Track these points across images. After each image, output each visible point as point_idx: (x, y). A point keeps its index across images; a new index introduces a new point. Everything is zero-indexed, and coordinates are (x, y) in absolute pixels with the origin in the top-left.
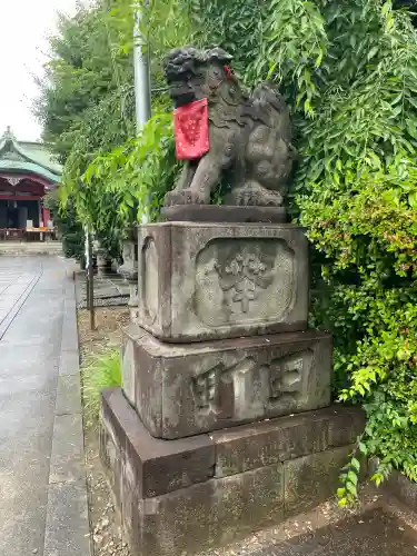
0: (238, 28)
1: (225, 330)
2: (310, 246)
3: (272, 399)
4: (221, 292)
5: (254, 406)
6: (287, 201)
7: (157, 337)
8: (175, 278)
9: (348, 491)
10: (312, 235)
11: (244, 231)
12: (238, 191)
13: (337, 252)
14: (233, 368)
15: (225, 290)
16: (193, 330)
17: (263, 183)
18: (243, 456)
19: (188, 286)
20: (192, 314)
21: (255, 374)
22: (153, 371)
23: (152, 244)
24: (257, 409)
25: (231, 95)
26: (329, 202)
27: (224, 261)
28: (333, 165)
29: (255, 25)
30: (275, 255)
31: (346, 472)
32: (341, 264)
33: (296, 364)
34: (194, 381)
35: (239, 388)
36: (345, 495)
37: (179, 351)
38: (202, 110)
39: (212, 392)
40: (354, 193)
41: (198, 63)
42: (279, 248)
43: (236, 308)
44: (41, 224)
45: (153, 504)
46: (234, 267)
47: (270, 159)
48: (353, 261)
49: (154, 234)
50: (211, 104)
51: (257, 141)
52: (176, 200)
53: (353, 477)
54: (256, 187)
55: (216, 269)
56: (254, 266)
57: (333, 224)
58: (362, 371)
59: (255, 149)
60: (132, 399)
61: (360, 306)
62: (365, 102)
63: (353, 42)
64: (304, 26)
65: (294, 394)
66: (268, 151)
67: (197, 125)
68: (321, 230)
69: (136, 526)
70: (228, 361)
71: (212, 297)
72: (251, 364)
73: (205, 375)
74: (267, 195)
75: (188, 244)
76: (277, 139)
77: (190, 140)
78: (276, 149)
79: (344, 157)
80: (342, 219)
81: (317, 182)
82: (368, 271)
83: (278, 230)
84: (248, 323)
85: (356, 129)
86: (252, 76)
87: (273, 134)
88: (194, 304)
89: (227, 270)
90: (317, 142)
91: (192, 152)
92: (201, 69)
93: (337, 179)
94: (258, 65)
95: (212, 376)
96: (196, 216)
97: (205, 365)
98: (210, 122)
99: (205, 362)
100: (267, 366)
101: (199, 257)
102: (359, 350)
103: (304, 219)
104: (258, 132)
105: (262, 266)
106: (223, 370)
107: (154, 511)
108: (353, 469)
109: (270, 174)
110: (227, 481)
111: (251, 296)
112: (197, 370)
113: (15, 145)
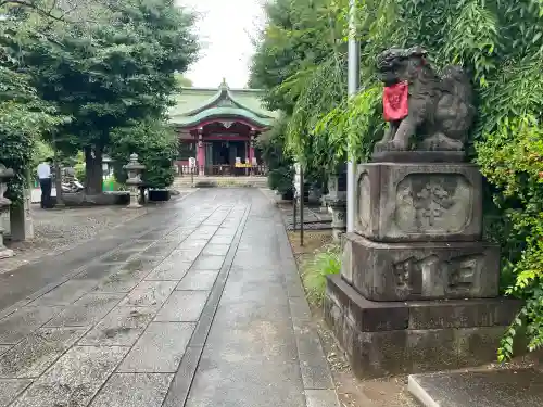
0: (432, 24)
1: (417, 235)
2: (484, 179)
3: (451, 286)
4: (414, 210)
5: (437, 287)
6: (468, 146)
7: (368, 238)
8: (382, 199)
9: (506, 350)
10: (485, 171)
11: (432, 168)
12: (429, 140)
13: (505, 183)
14: (422, 261)
15: (417, 209)
16: (394, 234)
17: (447, 135)
18: (428, 319)
19: (391, 205)
20: (393, 224)
21: (438, 267)
22: (367, 257)
23: (366, 177)
24: (439, 291)
25: (425, 76)
26: (499, 147)
27: (416, 189)
28: (503, 120)
29: (445, 19)
30: (456, 185)
31: (505, 337)
32: (508, 192)
33: (470, 263)
34: (395, 266)
35: (426, 275)
36: (503, 353)
37: (385, 246)
38: (403, 89)
39: (407, 275)
40: (518, 142)
41: (403, 59)
42: (460, 181)
43: (425, 222)
44: (247, 161)
45: (368, 337)
46: (424, 193)
47: (454, 118)
48: (517, 190)
49: (368, 171)
50: (410, 84)
51: (443, 106)
52: (383, 148)
53: (510, 340)
54: (442, 137)
55: (411, 195)
56: (438, 193)
57: (501, 163)
58: (525, 272)
59: (442, 112)
60: (350, 279)
61: (524, 223)
62: (530, 75)
63: (522, 28)
64: (481, 26)
65: (468, 284)
66: (452, 112)
67: (400, 98)
68: (493, 168)
69: (356, 350)
70: (419, 255)
71: (407, 212)
72: (435, 260)
73: (402, 263)
74: (450, 143)
75: (391, 177)
76: (459, 103)
77: (394, 107)
78: (458, 110)
79: (511, 116)
80: (507, 160)
81: (491, 133)
82: (528, 198)
83: (458, 168)
84: (433, 232)
85: (520, 96)
86: (442, 57)
87: (456, 100)
88: (394, 217)
89: (419, 195)
90: (491, 103)
91: (396, 116)
92: (405, 61)
93: (505, 131)
94: (447, 50)
95: (407, 264)
96: (397, 159)
97: (402, 257)
98: (409, 96)
99: (402, 255)
100: (447, 262)
101: (399, 186)
102: (523, 257)
103: (480, 160)
104: (445, 99)
105: (445, 193)
106: (415, 261)
107: (368, 340)
108: (510, 335)
109: (453, 129)
110: (416, 333)
111: (437, 214)
112: (397, 259)
113: (230, 94)
